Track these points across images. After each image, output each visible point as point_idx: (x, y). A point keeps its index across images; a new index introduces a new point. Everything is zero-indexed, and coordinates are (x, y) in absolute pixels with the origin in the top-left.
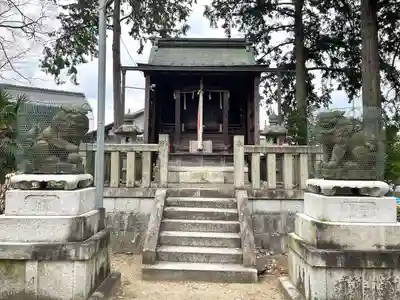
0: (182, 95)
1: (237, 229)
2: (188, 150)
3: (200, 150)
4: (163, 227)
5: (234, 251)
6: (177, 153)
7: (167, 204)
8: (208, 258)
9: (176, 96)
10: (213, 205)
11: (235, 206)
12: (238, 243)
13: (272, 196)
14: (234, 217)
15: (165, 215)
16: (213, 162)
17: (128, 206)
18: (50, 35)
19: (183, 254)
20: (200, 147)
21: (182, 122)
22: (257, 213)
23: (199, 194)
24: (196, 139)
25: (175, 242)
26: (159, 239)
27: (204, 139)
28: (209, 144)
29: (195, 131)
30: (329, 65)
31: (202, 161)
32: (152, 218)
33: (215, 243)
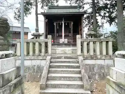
0: (57, 24)
1: (80, 72)
2: (59, 42)
3: (63, 42)
4: (49, 72)
5: (79, 83)
6: (56, 43)
7: (51, 62)
8: (68, 86)
9: (55, 24)
10: (69, 62)
11: (78, 62)
12: (81, 79)
13: (92, 58)
14: (78, 67)
15: (50, 67)
16: (68, 46)
17: (36, 63)
18: (17, 9)
19: (58, 85)
20: (63, 41)
21: (57, 33)
22: (86, 65)
23: (63, 58)
24: (62, 38)
25: (54, 79)
26: (47, 77)
27: (64, 38)
28: (66, 40)
29: (62, 36)
30: (103, 15)
31: (64, 46)
32: (45, 68)
33: (71, 79)
